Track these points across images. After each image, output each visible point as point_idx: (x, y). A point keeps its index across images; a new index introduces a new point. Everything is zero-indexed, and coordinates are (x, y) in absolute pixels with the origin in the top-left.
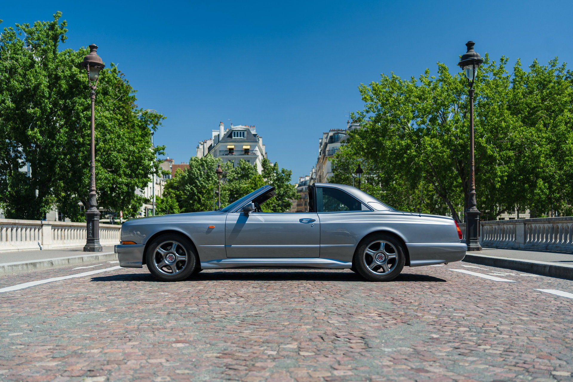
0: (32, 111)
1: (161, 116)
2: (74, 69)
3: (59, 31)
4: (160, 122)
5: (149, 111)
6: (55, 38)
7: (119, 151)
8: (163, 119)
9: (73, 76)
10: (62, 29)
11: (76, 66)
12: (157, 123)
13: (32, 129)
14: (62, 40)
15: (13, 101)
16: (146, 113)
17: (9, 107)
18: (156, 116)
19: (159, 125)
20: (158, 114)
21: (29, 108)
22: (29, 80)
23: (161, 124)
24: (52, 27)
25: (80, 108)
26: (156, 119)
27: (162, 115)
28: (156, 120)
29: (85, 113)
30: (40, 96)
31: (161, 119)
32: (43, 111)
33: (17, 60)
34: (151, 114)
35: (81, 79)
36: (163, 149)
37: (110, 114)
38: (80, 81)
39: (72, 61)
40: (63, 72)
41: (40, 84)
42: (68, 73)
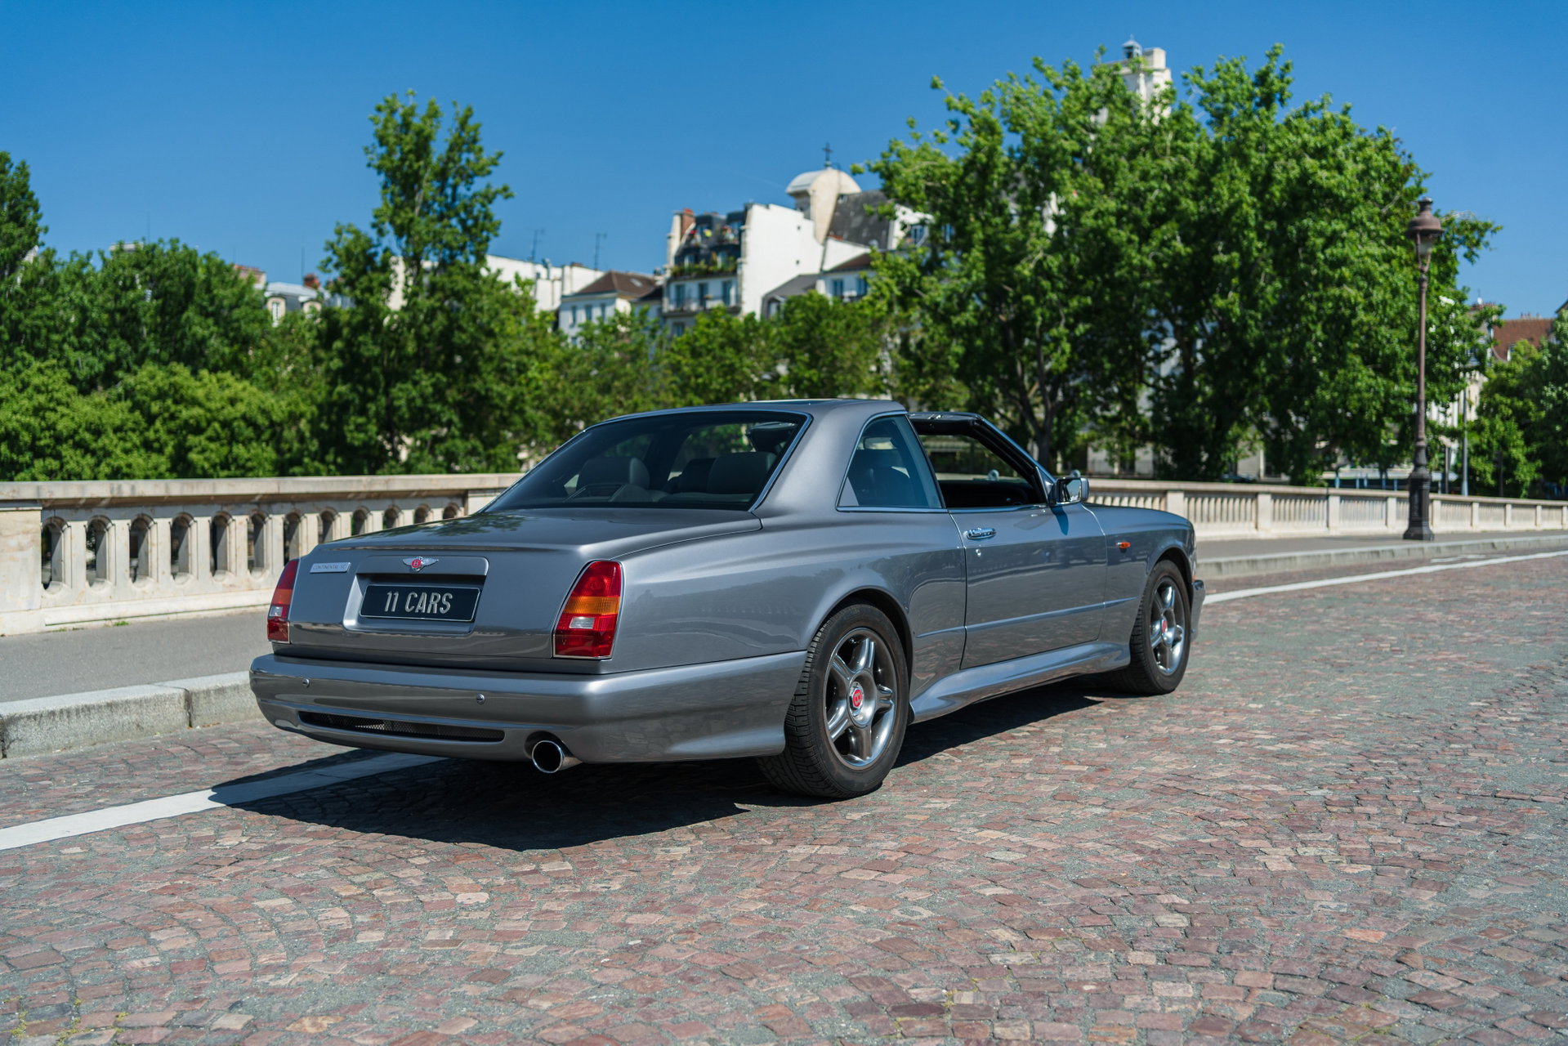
0: (1224, 258)
1: (1487, 226)
2: (1309, 162)
3: (1277, 85)
4: (1485, 240)
5: (1457, 216)
6: (1267, 101)
7: (1392, 325)
8: (1494, 231)
9: (1305, 176)
10: (1281, 78)
11: (1312, 156)
12: (1477, 244)
13: (1224, 295)
14: (1282, 101)
15: (1186, 241)
16: (1450, 223)
17: (1178, 254)
18: (1474, 227)
19: (1482, 246)
20: (1481, 220)
21: (1217, 253)
22: (1219, 197)
23: (1487, 244)
24: (1262, 79)
25: (1320, 241)
26: (1474, 234)
27: (1489, 221)
28: (1476, 235)
29: (1328, 251)
30: (1237, 225)
31: (1488, 234)
32: (1245, 254)
33: (1186, 153)
34: (1463, 223)
35: (1325, 183)
36: (1499, 313)
37: (1380, 246)
38: (1321, 188)
39: (1304, 145)
40: (1285, 169)
41: (1239, 203)
42: (1295, 173)
